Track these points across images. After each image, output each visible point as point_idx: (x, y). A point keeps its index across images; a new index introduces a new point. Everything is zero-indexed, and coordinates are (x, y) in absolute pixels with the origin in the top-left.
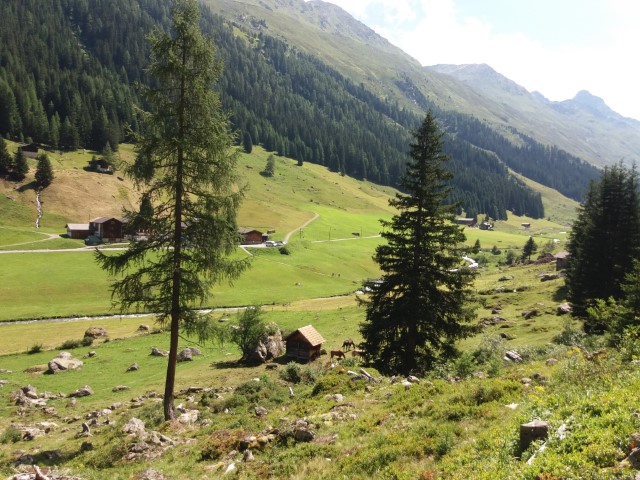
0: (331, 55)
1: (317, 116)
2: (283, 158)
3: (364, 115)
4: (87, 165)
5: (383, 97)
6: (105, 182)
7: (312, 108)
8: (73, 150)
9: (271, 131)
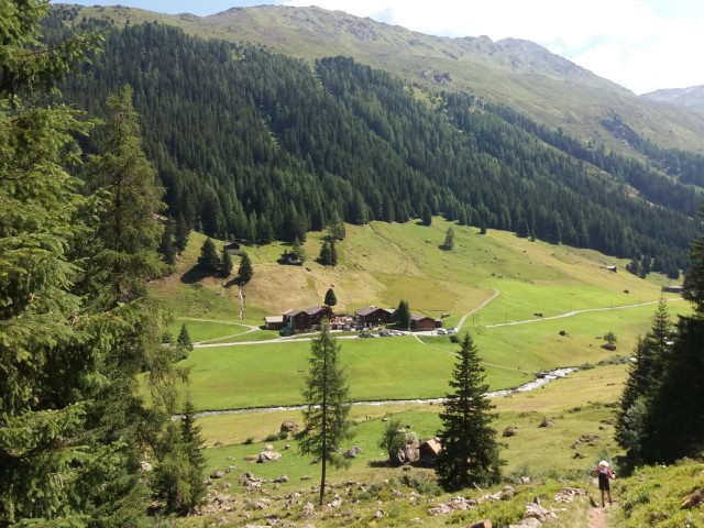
0: (523, 100)
1: (504, 176)
2: (465, 228)
3: (561, 167)
4: (280, 257)
5: (585, 141)
6: (295, 274)
7: (499, 167)
8: (268, 243)
9: (452, 199)
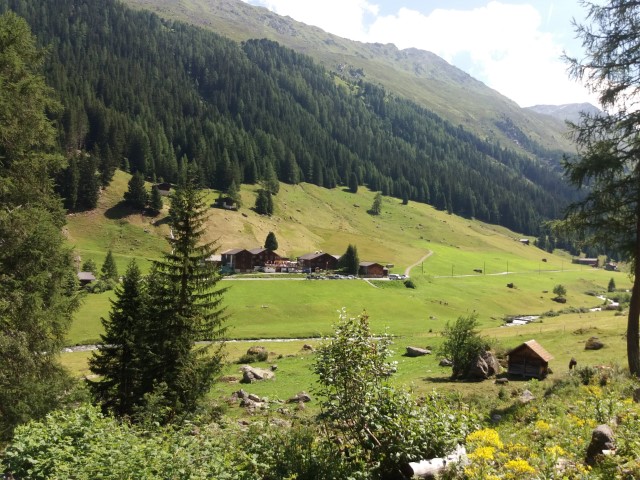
0: (428, 99)
4: (214, 202)
5: (483, 138)
6: (232, 218)
